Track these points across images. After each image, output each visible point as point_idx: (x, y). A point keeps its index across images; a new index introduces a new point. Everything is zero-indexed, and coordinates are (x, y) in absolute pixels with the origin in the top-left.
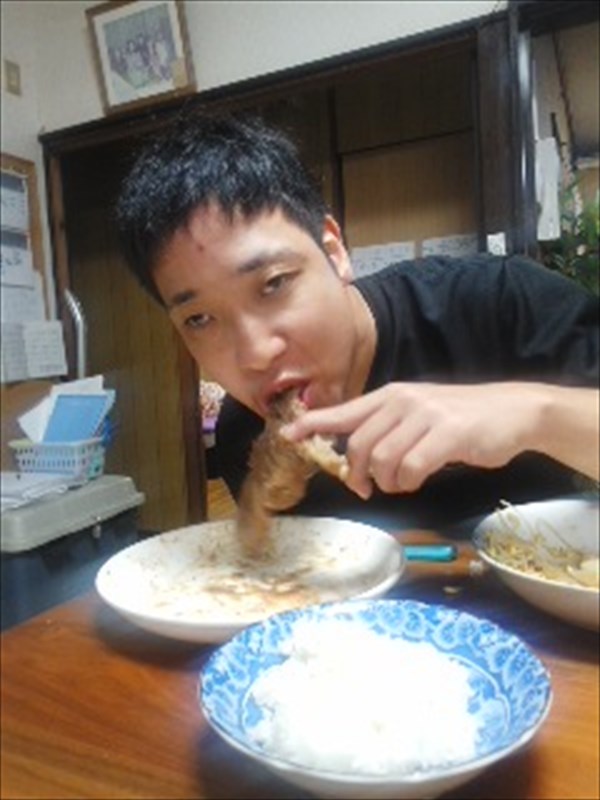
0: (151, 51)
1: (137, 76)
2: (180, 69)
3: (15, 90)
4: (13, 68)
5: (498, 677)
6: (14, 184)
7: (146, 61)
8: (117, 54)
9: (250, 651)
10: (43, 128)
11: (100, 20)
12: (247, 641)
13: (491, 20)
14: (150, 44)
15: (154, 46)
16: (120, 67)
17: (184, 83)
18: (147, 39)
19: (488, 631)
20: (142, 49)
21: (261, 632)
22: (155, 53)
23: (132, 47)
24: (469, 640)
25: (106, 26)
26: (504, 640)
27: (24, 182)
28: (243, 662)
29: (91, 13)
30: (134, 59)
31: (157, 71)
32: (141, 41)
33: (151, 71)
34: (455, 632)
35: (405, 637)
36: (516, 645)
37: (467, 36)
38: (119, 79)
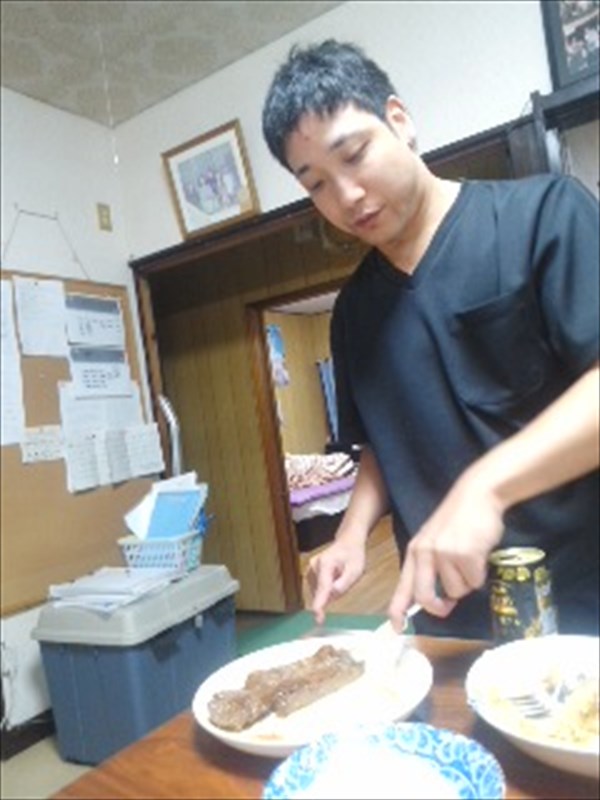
0: (219, 184)
1: (209, 204)
2: (245, 195)
3: (106, 226)
4: (103, 209)
5: (476, 787)
6: (110, 307)
7: (215, 191)
8: (191, 188)
9: (301, 768)
10: (132, 256)
11: (174, 161)
12: (298, 759)
13: (520, 124)
14: (218, 176)
15: (221, 179)
16: (193, 198)
17: (250, 207)
18: (214, 172)
19: (474, 749)
20: (211, 182)
21: (309, 753)
22: (223, 184)
23: (202, 181)
24: (461, 758)
25: (181, 166)
26: (482, 757)
27: (119, 305)
28: (296, 776)
29: (167, 155)
30: (205, 191)
31: (225, 199)
32: (210, 175)
33: (220, 199)
34: (452, 751)
35: (416, 753)
36: (489, 762)
37: (498, 140)
38: (194, 209)
